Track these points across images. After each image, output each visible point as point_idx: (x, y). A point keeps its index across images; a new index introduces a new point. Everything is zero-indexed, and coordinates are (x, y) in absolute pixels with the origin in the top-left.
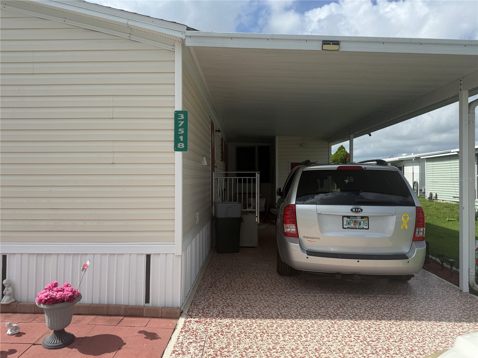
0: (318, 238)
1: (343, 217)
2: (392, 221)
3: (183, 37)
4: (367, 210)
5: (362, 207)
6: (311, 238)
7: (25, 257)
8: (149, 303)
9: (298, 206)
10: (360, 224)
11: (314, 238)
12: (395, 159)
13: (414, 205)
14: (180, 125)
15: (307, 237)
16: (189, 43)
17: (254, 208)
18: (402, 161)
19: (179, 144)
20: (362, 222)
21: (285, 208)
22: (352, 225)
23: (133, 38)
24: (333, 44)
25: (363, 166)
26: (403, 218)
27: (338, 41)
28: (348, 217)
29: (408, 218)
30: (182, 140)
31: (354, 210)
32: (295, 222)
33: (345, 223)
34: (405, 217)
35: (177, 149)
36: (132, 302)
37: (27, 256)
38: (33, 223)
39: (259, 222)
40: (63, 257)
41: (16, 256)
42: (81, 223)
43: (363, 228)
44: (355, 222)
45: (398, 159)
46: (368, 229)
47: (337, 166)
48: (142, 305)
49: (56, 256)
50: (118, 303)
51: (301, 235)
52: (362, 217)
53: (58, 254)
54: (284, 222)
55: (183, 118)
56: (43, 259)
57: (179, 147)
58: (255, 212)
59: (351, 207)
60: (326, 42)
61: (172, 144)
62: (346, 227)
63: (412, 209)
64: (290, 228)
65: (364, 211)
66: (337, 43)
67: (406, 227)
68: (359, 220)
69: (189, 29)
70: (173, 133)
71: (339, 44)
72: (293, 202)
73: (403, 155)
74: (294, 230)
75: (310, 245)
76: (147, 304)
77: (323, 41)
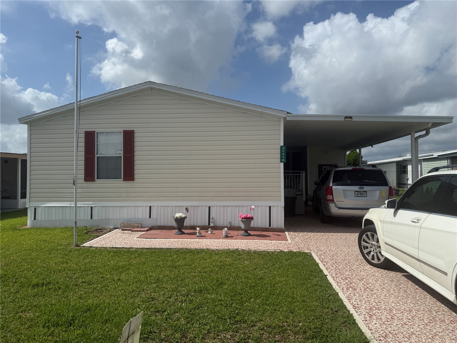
0: (344, 201)
1: (355, 191)
2: (378, 193)
3: (286, 116)
4: (366, 188)
5: (364, 187)
6: (340, 201)
7: (218, 208)
8: (271, 227)
9: (333, 187)
10: (363, 194)
11: (342, 201)
12: (400, 159)
13: (388, 186)
14: (283, 152)
15: (338, 201)
16: (288, 119)
17: (302, 192)
18: (406, 161)
19: (282, 160)
20: (364, 194)
21: (327, 188)
22: (359, 195)
23: (263, 116)
24: (349, 118)
25: (364, 168)
26: (383, 191)
27: (352, 117)
28: (357, 191)
29: (385, 192)
30: (283, 158)
31: (360, 188)
32: (332, 194)
33: (356, 194)
34: (384, 191)
35: (281, 162)
36: (264, 226)
37: (219, 207)
38: (221, 193)
39: (305, 200)
40: (234, 207)
41: (215, 207)
42: (241, 193)
43: (364, 196)
44: (361, 193)
45: (403, 159)
46: (367, 197)
47: (352, 168)
48: (268, 227)
49: (231, 207)
50: (258, 227)
51: (335, 200)
52: (364, 191)
53: (232, 206)
54: (327, 195)
55: (284, 148)
56: (223, 208)
57: (282, 161)
58: (302, 194)
59: (359, 187)
60: (346, 117)
61: (279, 160)
62: (357, 196)
63: (387, 188)
64: (330, 197)
65: (364, 188)
66: (351, 118)
67: (384, 196)
68: (362, 192)
69: (288, 113)
70: (279, 155)
71: (352, 118)
72: (331, 185)
73: (408, 155)
74: (332, 198)
75: (339, 204)
76: (270, 227)
77: (345, 117)
